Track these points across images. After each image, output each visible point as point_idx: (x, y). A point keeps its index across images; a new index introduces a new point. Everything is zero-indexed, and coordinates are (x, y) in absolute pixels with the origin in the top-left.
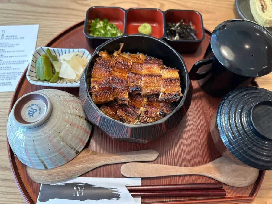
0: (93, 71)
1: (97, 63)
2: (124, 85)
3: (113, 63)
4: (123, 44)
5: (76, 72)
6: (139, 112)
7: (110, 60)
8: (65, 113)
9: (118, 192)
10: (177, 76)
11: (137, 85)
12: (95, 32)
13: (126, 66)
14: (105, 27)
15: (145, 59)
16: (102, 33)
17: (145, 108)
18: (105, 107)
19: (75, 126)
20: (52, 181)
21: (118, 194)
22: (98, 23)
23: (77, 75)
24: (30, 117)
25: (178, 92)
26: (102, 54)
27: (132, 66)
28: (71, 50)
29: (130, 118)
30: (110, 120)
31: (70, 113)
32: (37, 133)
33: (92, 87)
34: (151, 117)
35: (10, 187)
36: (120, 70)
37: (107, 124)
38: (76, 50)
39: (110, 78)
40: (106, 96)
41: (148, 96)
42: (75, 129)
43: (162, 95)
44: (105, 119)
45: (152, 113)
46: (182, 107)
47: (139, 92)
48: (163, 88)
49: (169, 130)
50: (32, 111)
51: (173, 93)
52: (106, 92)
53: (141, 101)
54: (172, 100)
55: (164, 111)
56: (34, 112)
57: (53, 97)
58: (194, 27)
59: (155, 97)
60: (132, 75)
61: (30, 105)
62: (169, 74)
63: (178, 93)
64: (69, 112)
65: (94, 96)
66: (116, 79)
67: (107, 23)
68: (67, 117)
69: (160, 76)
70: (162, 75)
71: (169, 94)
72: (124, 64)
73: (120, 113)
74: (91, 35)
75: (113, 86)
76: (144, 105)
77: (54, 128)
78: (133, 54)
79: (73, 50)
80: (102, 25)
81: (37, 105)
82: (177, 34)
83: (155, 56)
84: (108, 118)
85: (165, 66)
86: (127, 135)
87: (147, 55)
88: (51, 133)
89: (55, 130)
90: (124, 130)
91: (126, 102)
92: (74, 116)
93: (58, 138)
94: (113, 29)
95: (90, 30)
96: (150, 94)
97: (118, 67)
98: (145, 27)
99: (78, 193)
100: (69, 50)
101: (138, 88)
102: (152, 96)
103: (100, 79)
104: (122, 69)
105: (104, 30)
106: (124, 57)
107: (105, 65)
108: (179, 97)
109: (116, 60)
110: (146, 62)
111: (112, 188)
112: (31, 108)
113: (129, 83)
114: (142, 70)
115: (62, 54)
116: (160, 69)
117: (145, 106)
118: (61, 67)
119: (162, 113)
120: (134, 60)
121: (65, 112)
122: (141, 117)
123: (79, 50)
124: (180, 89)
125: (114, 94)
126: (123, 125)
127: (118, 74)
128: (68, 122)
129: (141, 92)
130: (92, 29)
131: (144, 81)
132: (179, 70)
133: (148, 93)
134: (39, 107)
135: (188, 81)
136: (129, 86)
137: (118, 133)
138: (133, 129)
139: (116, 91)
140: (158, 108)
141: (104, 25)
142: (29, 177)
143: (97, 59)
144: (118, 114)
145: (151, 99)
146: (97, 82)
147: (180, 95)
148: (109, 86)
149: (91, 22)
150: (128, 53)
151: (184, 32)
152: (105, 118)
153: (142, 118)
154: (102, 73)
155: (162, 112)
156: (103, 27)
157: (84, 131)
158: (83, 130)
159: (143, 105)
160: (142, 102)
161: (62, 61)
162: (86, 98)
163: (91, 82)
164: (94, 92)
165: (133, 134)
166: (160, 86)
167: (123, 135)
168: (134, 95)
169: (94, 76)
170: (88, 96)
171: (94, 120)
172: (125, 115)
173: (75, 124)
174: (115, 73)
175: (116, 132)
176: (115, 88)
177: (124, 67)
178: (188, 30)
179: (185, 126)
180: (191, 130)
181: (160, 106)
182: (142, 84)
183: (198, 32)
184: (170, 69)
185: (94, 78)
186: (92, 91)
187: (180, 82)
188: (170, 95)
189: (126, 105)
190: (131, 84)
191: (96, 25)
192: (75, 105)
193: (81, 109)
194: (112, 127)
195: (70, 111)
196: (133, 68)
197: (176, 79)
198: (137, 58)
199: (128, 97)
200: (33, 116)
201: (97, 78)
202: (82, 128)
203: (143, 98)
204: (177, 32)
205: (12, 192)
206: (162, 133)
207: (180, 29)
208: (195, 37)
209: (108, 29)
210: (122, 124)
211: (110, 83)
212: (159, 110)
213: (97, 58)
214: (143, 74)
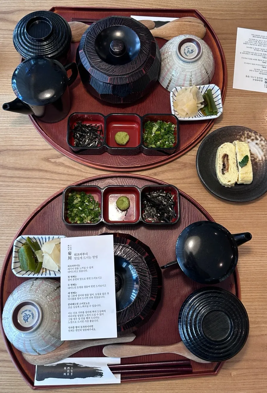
9: (101, 371)
20: (45, 363)
21: (101, 372)
24: (25, 322)
28: (51, 237)
32: (32, 335)
35: (8, 367)
38: (56, 237)
50: (26, 316)
56: (28, 317)
57: (41, 300)
61: (24, 311)
64: (56, 312)
68: (55, 317)
77: (46, 329)
79: (53, 237)
81: (30, 311)
88: (44, 333)
89: (46, 331)
93: (49, 336)
99: (68, 372)
100: (49, 238)
111: (96, 367)
112: (25, 314)
115: (43, 243)
128: (56, 321)
134: (31, 312)
142: (25, 359)
200: (28, 322)
205: (11, 371)
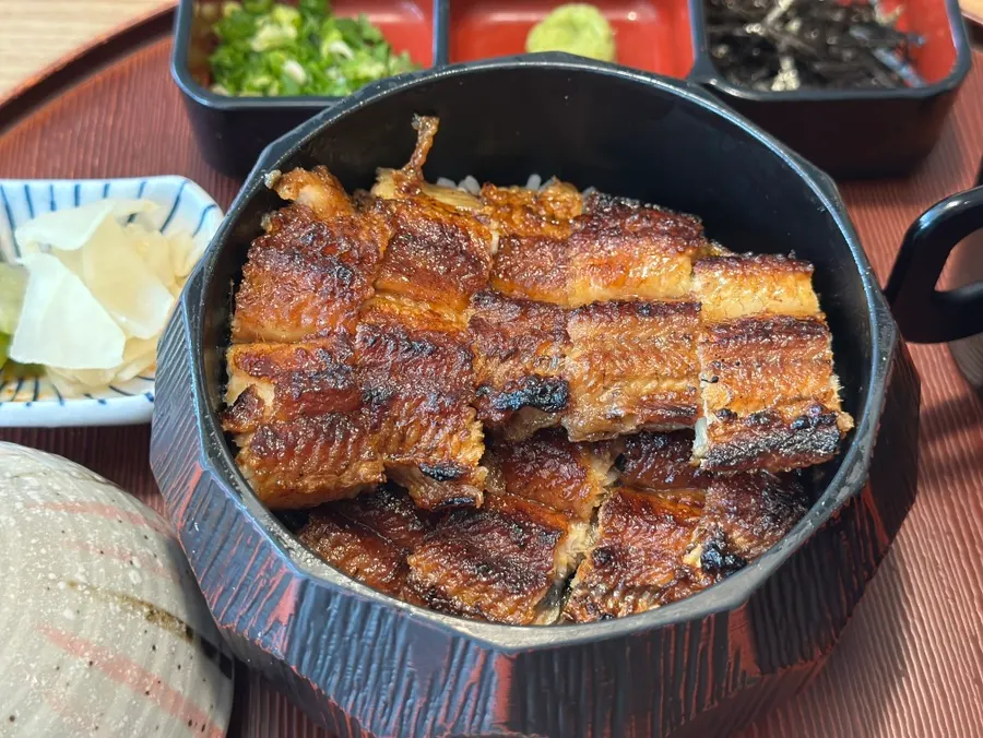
0: (240, 295)
1: (268, 243)
2: (454, 374)
3: (373, 241)
4: (435, 120)
5: (123, 319)
6: (564, 557)
7: (352, 224)
8: (55, 581)
10: (806, 302)
11: (539, 371)
12: (244, 75)
13: (462, 259)
14: (309, 45)
15: (580, 213)
16: (291, 78)
17: (598, 531)
18: (327, 535)
19: (120, 677)
22: (267, 18)
23: (132, 342)
25: (820, 403)
26: (302, 185)
27: (495, 257)
28: (91, 186)
29: (501, 599)
30: (368, 606)
31: (91, 588)
33: (240, 400)
34: (645, 588)
36: (422, 282)
37: (342, 634)
38: (123, 186)
39: (352, 335)
40: (333, 451)
41: (616, 445)
42: (123, 693)
43: (713, 427)
44: (328, 603)
45: (654, 557)
46: (855, 500)
47: (551, 419)
48: (715, 381)
49: (780, 672)
51: (791, 412)
52: (332, 427)
53: (570, 482)
54: (786, 460)
55: (732, 541)
58: (898, 11)
59: (665, 448)
60: (499, 314)
62: (747, 292)
63: (823, 408)
64: (79, 578)
65: (252, 454)
66: (397, 342)
67: (321, 15)
69: (690, 307)
70: (707, 301)
71: (757, 417)
72: (445, 247)
73: (426, 566)
74: (221, 89)
75: (380, 384)
76: (596, 510)
78: (503, 189)
79: (106, 188)
80: (291, 32)
82: (787, 64)
83: (645, 196)
84: (349, 589)
85: (717, 249)
86: (484, 712)
87: (591, 191)
90: (465, 670)
91: (466, 489)
92: (115, 608)
94: (364, 52)
95: (214, 59)
96: (630, 428)
97: (407, 264)
98: (573, 27)
100: (77, 190)
101: (544, 391)
102: (645, 448)
103: (289, 342)
104: (435, 280)
105: (303, 62)
106: (444, 206)
107: (320, 254)
108: (827, 440)
109: (394, 220)
110: (591, 227)
113: (481, 362)
114: (563, 280)
115: (32, 214)
116: (687, 265)
117: (601, 515)
118: (27, 298)
119: (723, 554)
120: (513, 222)
121: (52, 576)
122: (579, 592)
123: (142, 188)
124: (834, 383)
125: (387, 439)
126: (456, 637)
127: (408, 309)
128: (72, 647)
129: (565, 421)
130: (223, 56)
131: (585, 341)
132: (816, 267)
133: (616, 418)
135: (880, 328)
136: (488, 382)
137: (417, 706)
138: (527, 663)
139: (395, 419)
140: (691, 526)
141: (305, 30)
143: (267, 222)
144: (416, 575)
145: (640, 467)
146: (268, 361)
147: (833, 421)
148: (353, 387)
149: (219, 15)
150: (470, 182)
151: (828, 46)
152: (327, 594)
153: (584, 597)
154: (305, 304)
155: (721, 545)
156: (299, 40)
157: (181, 712)
158: (174, 710)
159: (587, 511)
160: (576, 491)
161: (28, 258)
162: (203, 463)
163: (230, 368)
164: (253, 430)
165: (530, 702)
166: (692, 373)
167: (455, 711)
168: (519, 444)
169: (250, 327)
170: (212, 453)
171: (252, 623)
172: (466, 578)
173: (124, 662)
174: (390, 303)
175: (407, 697)
176: (393, 398)
177: (442, 262)
178: (857, 33)
179: (891, 667)
180: (935, 691)
181: (707, 508)
182: (574, 366)
183: (921, 41)
184: (756, 259)
185: (251, 339)
186: (238, 424)
187: (829, 339)
188: (766, 428)
189: (468, 510)
190: (500, 371)
191: (251, 32)
192: (119, 534)
193: (159, 562)
194: (376, 655)
195: (89, 569)
196: (510, 268)
197: (798, 323)
198: (530, 210)
199: (479, 452)
201: (270, 340)
202: (167, 689)
203: (584, 462)
204: (782, 45)
206: (733, 695)
207: (802, 30)
208: (906, 72)
209: (331, 55)
210: (448, 628)
211: (355, 366)
212: (702, 538)
213: (267, 218)
214: (576, 301)
